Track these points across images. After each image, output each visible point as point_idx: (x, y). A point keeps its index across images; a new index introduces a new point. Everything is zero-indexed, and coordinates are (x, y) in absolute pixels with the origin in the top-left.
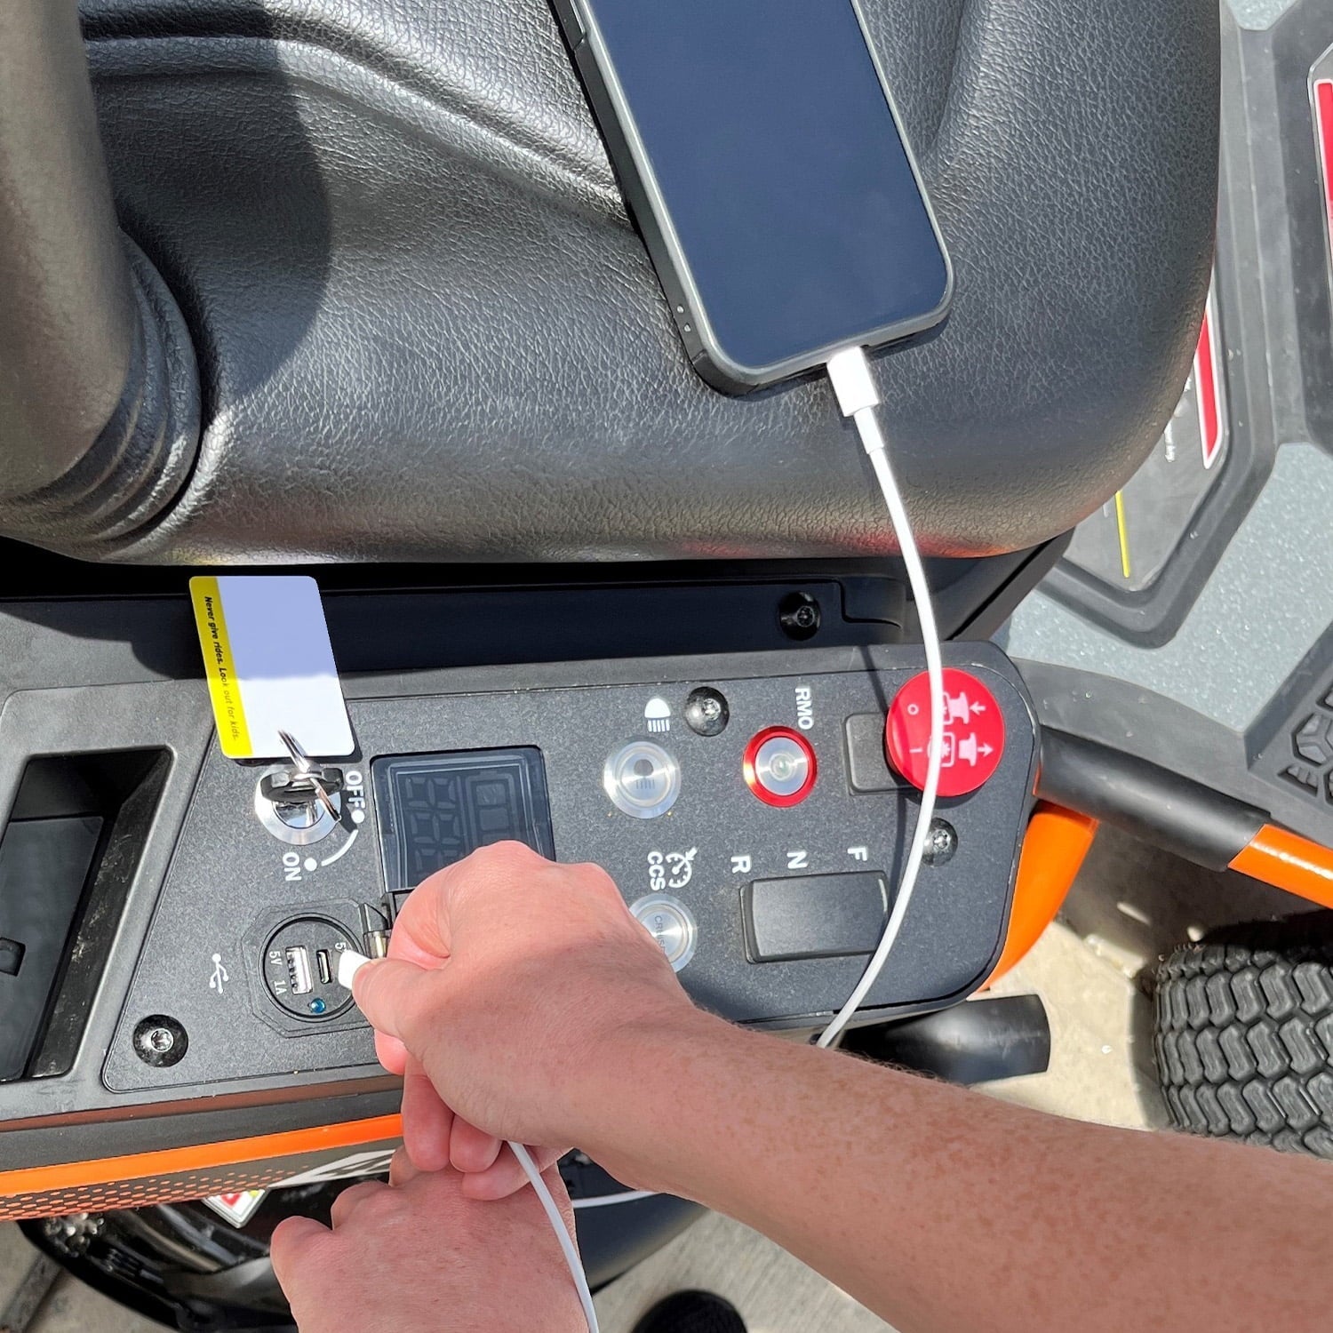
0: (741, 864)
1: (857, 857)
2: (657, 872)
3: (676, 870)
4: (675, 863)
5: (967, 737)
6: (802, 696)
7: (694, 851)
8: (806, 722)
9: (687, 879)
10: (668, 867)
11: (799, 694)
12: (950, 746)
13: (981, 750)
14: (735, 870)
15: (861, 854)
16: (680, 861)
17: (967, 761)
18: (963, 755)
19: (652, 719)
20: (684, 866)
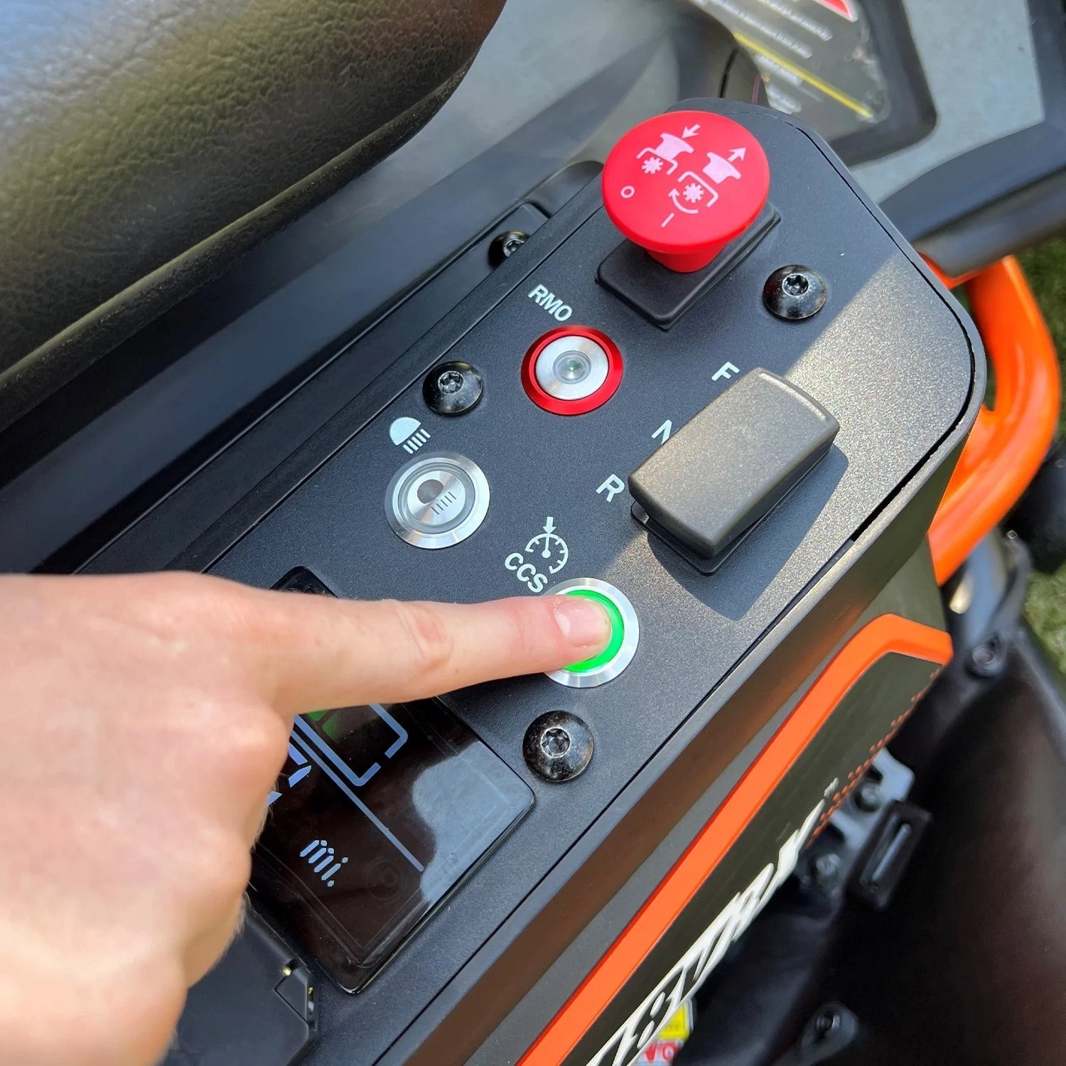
0: (610, 487)
1: (728, 376)
2: (527, 573)
3: (546, 554)
4: (539, 548)
5: (708, 161)
6: (540, 296)
7: (550, 520)
8: (563, 313)
9: (565, 551)
10: (534, 558)
11: (535, 296)
12: (697, 183)
13: (732, 158)
14: (609, 499)
15: (729, 371)
16: (542, 541)
17: (730, 179)
18: (719, 177)
19: (405, 442)
20: (552, 541)
